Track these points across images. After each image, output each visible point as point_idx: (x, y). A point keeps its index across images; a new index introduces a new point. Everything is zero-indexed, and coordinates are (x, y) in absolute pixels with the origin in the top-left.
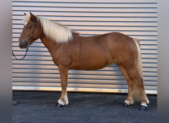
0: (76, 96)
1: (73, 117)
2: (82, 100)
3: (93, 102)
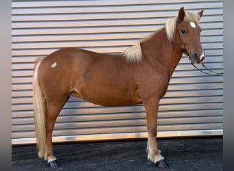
0: (105, 147)
2: (115, 152)
3: (133, 155)
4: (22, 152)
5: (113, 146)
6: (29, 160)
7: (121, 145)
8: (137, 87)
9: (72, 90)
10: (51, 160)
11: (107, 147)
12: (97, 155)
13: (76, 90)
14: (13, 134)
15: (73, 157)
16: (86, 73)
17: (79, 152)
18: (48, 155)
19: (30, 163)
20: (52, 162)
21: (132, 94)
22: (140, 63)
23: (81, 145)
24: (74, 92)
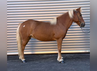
1: (43, 67)
2: (48, 58)
3: (53, 59)
4: (14, 57)
5: (47, 56)
6: (16, 60)
7: (50, 56)
8: (54, 34)
9: (31, 35)
10: (23, 60)
11: (45, 56)
12: (41, 59)
13: (32, 35)
14: (8, 51)
15: (32, 59)
16: (35, 29)
17: (35, 57)
18: (22, 58)
19: (16, 61)
20: (24, 61)
21: (52, 37)
22: (55, 26)
23: (36, 55)
24: (31, 36)
